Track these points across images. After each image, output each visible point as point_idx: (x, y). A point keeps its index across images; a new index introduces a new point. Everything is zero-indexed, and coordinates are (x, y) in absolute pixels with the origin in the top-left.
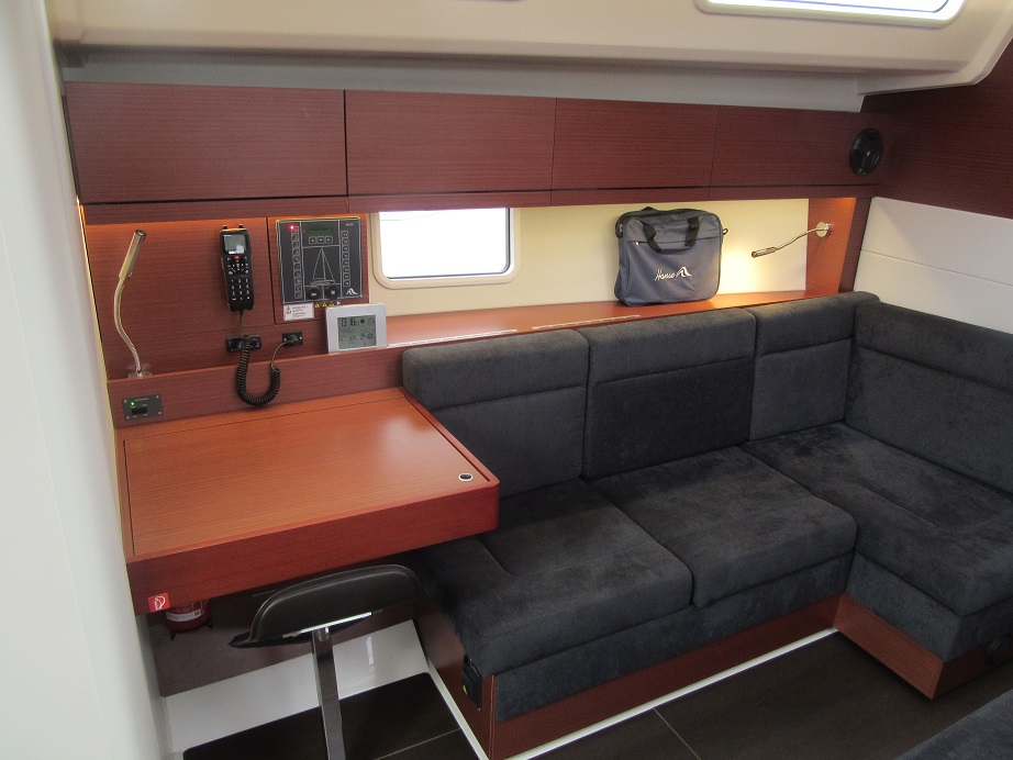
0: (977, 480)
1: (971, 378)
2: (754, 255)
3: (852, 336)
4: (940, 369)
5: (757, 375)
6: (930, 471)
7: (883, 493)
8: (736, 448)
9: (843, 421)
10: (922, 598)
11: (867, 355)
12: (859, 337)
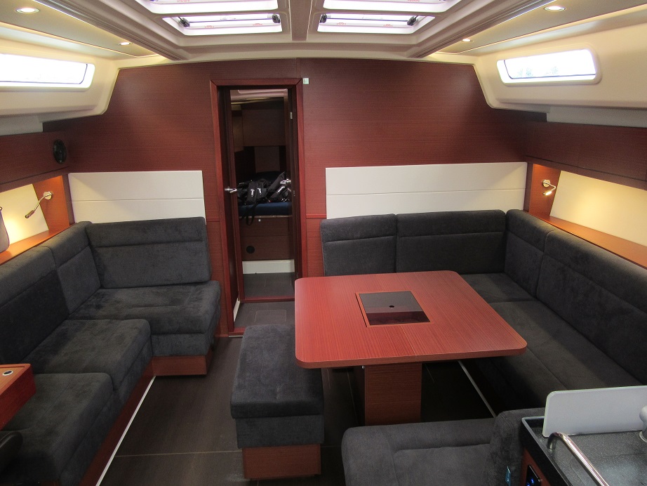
0: (174, 285)
1: (154, 243)
2: (27, 217)
3: (90, 244)
4: (139, 244)
5: (61, 279)
6: (154, 289)
7: (146, 306)
8: (67, 321)
9: (102, 287)
10: (187, 336)
11: (100, 251)
12: (93, 243)
